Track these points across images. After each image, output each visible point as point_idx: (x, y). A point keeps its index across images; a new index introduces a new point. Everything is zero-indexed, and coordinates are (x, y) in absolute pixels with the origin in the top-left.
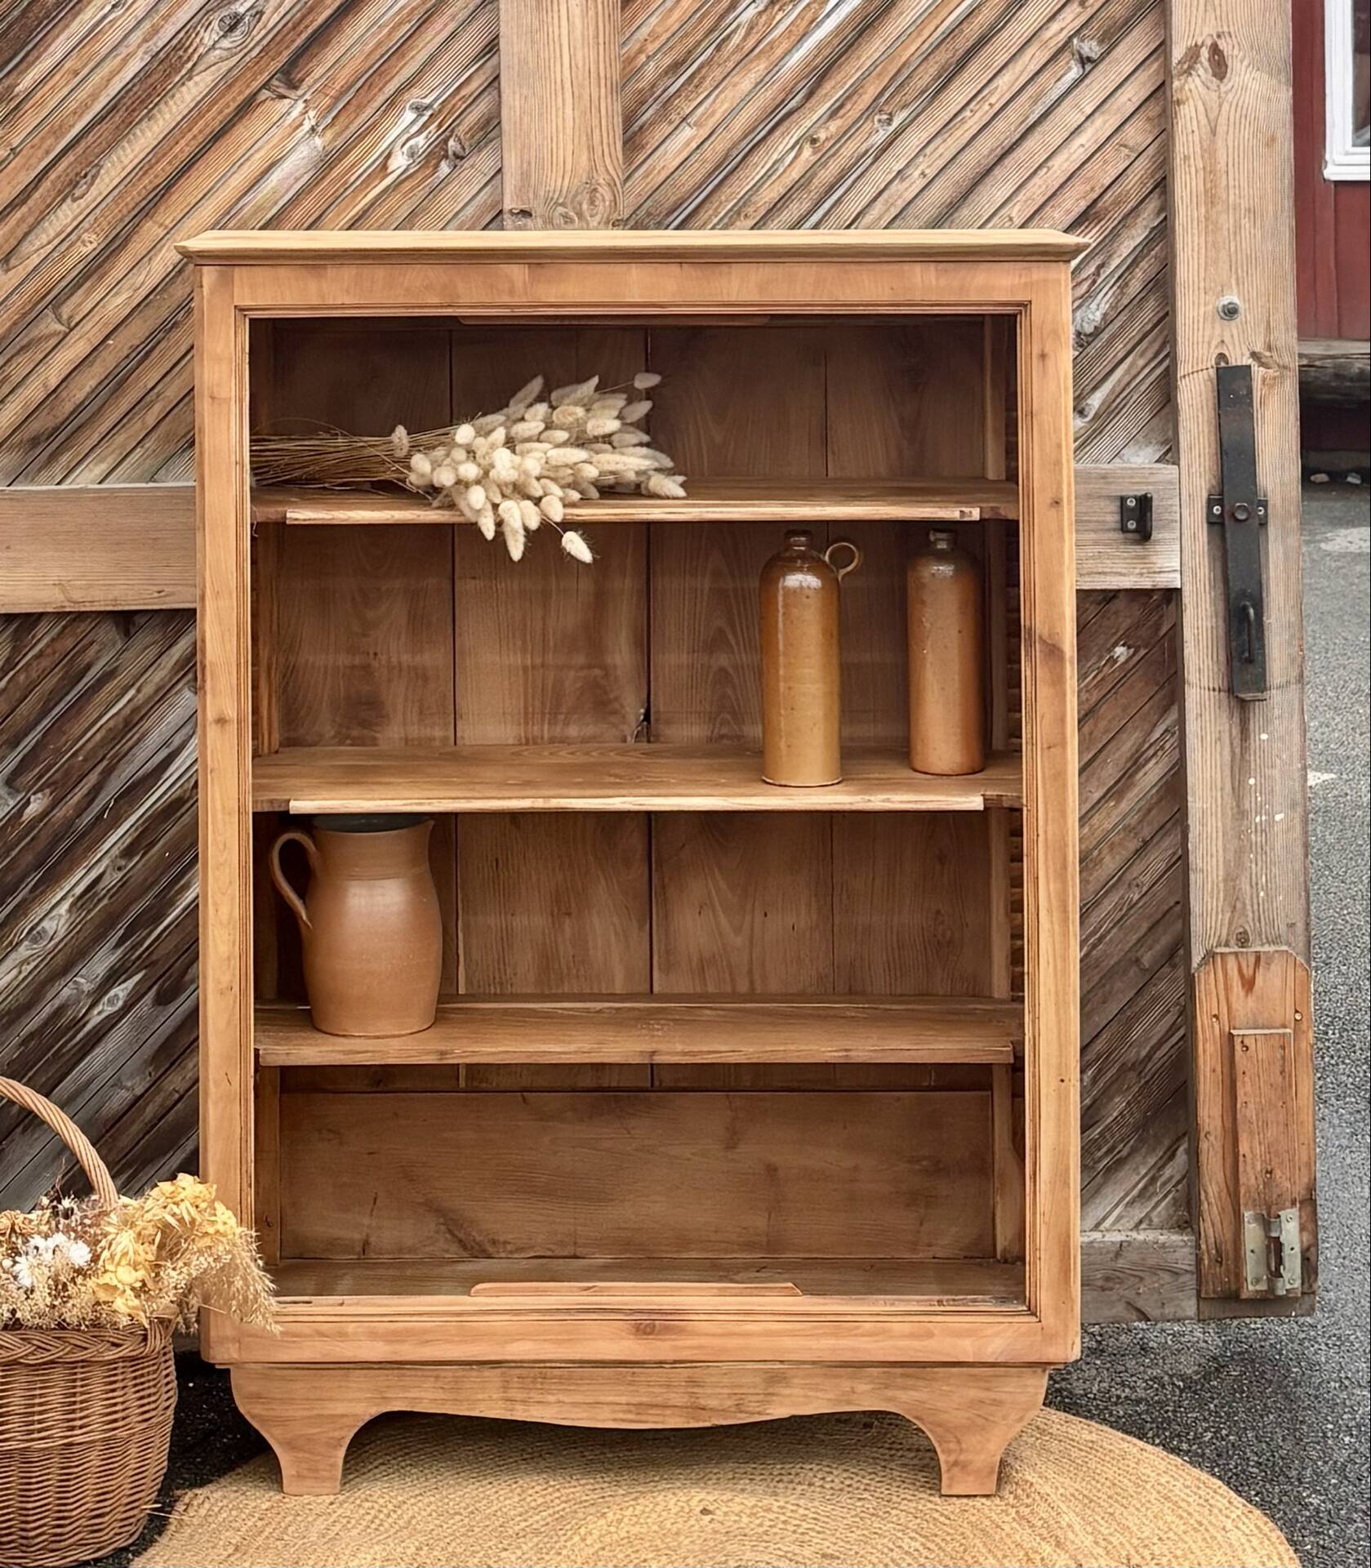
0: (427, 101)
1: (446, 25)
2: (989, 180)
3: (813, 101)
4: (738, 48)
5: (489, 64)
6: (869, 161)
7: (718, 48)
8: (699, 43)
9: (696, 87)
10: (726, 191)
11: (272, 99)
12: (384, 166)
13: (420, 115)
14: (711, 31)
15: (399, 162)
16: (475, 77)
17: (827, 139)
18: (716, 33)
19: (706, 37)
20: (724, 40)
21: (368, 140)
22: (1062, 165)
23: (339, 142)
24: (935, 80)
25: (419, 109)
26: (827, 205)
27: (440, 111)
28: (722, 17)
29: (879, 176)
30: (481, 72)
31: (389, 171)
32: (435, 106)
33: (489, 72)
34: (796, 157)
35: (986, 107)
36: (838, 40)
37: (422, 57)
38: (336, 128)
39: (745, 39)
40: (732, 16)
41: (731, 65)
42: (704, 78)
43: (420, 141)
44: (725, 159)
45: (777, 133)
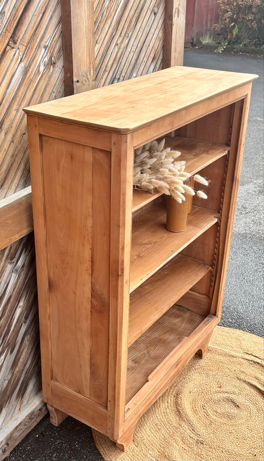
0: (47, 44)
1: (49, 13)
2: (142, 52)
3: (118, 31)
4: (106, 15)
5: (59, 28)
6: (125, 49)
7: (102, 17)
8: (99, 14)
9: (98, 30)
10: (104, 63)
11: (11, 49)
12: (39, 71)
13: (46, 50)
14: (101, 10)
15: (42, 68)
16: (57, 33)
17: (119, 44)
18: (101, 11)
19: (100, 13)
20: (103, 13)
21: (35, 62)
22: (151, 45)
23: (27, 64)
24: (135, 22)
25: (45, 47)
26: (119, 64)
27: (50, 47)
28: (103, 5)
29: (127, 53)
30: (58, 31)
31: (40, 72)
32: (49, 46)
33: (60, 30)
34: (115, 51)
35: (142, 30)
36: (121, 11)
37: (45, 27)
38: (27, 58)
39: (106, 13)
40: (104, 4)
41: (104, 22)
42: (99, 27)
43: (46, 59)
44: (103, 53)
45: (112, 43)
